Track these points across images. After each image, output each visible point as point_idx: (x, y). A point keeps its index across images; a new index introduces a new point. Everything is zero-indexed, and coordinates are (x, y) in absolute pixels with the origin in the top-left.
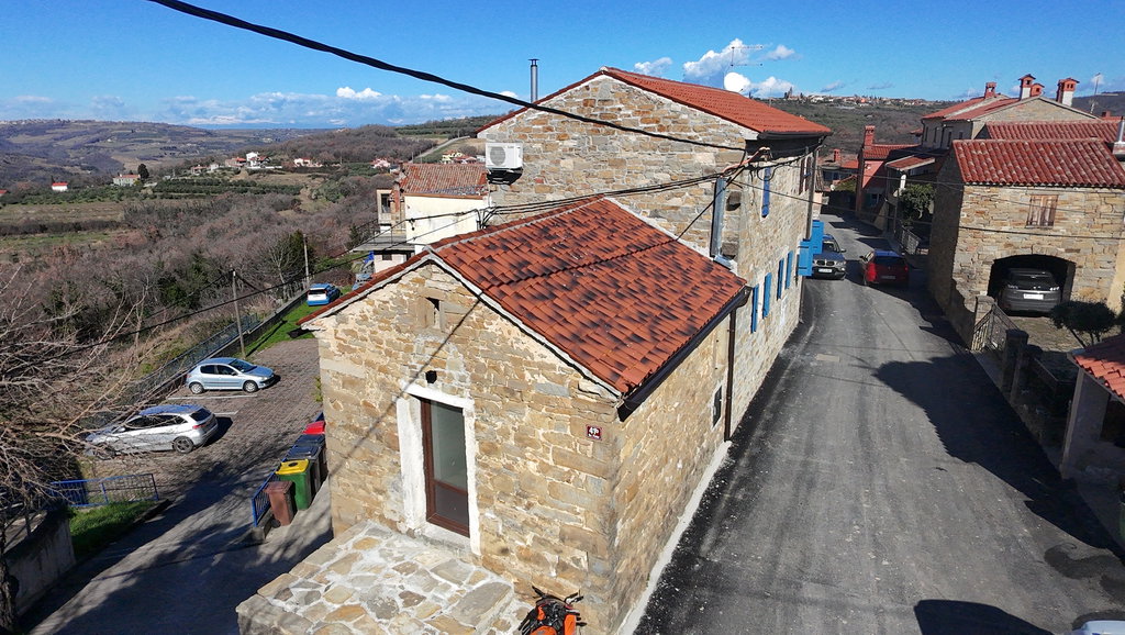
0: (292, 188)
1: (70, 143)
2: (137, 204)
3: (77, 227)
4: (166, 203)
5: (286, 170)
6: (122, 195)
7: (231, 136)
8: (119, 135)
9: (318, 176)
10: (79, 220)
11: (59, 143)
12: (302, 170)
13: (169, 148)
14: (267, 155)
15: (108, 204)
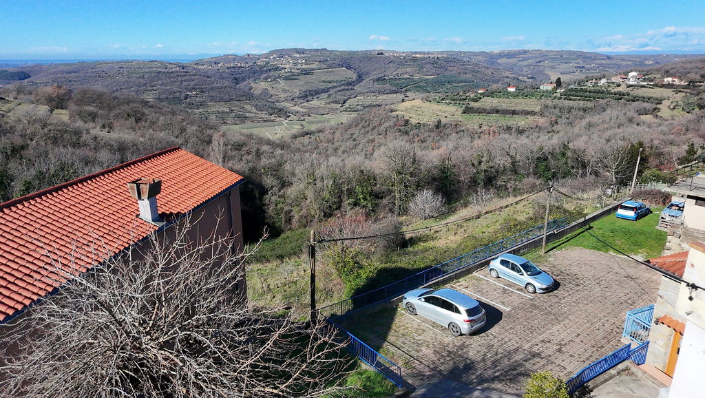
0: (656, 99)
1: (526, 63)
2: (549, 102)
3: (514, 113)
4: (567, 103)
5: (656, 85)
6: (543, 96)
7: (623, 60)
8: (553, 58)
9: (680, 91)
10: (516, 109)
11: (520, 63)
12: (669, 86)
13: (580, 67)
14: (644, 74)
15: (534, 100)
